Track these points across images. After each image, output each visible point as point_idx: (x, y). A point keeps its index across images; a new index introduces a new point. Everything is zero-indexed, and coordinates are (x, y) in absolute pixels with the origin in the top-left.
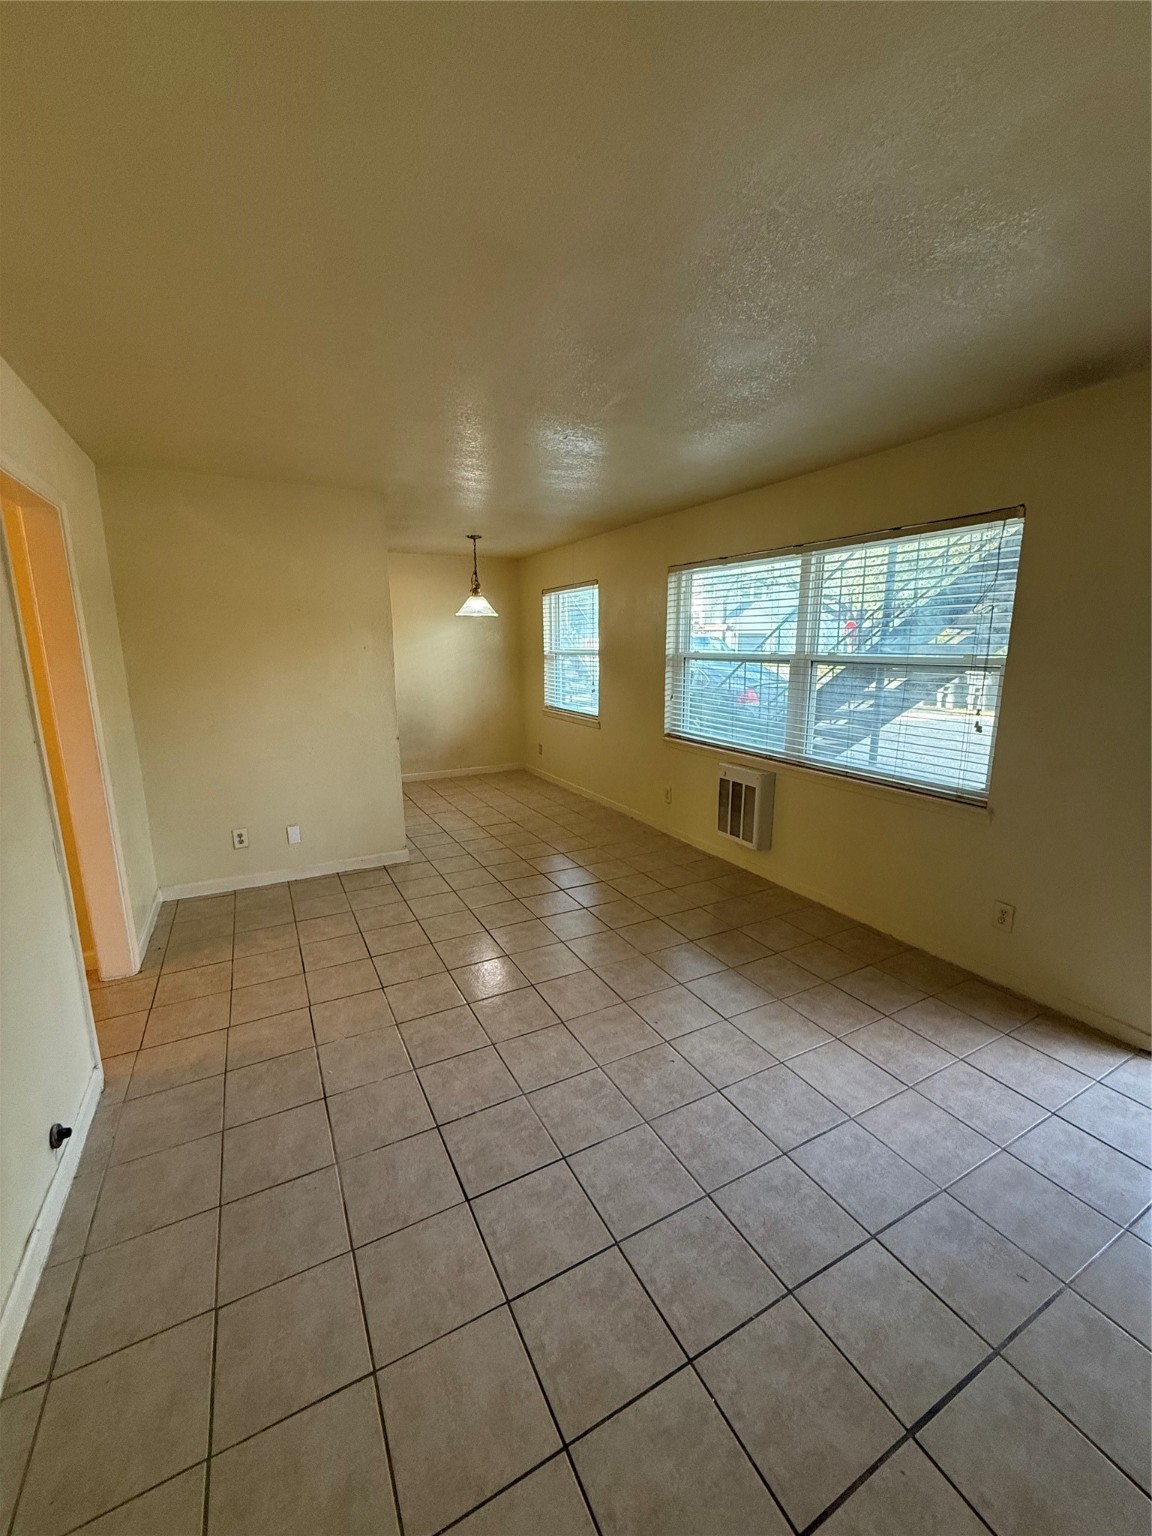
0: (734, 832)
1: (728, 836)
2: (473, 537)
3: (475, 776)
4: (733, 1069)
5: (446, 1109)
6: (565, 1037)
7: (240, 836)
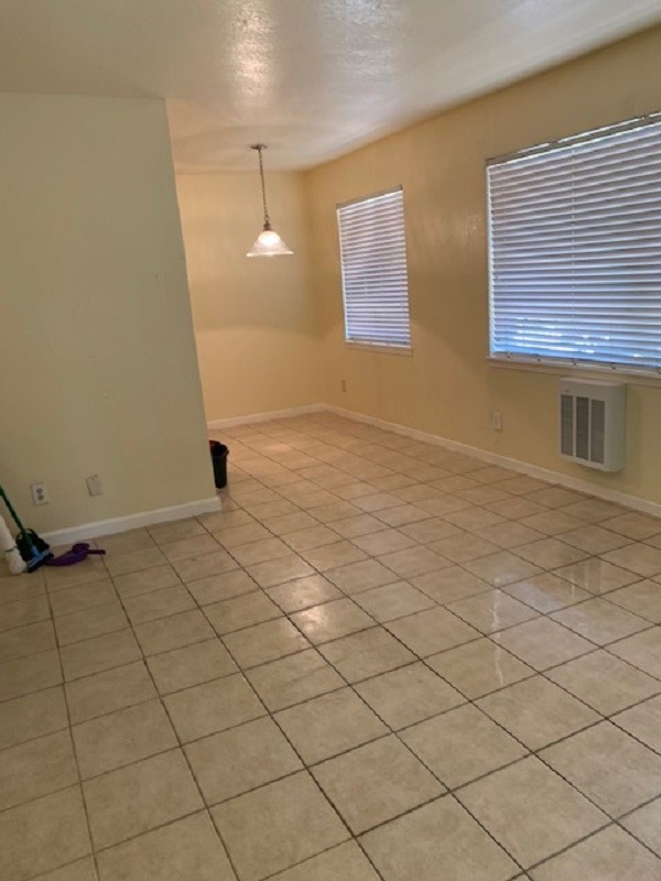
0: (582, 454)
1: (575, 459)
2: (258, 147)
3: (274, 421)
4: (619, 697)
5: (312, 752)
6: (426, 675)
7: (39, 491)
